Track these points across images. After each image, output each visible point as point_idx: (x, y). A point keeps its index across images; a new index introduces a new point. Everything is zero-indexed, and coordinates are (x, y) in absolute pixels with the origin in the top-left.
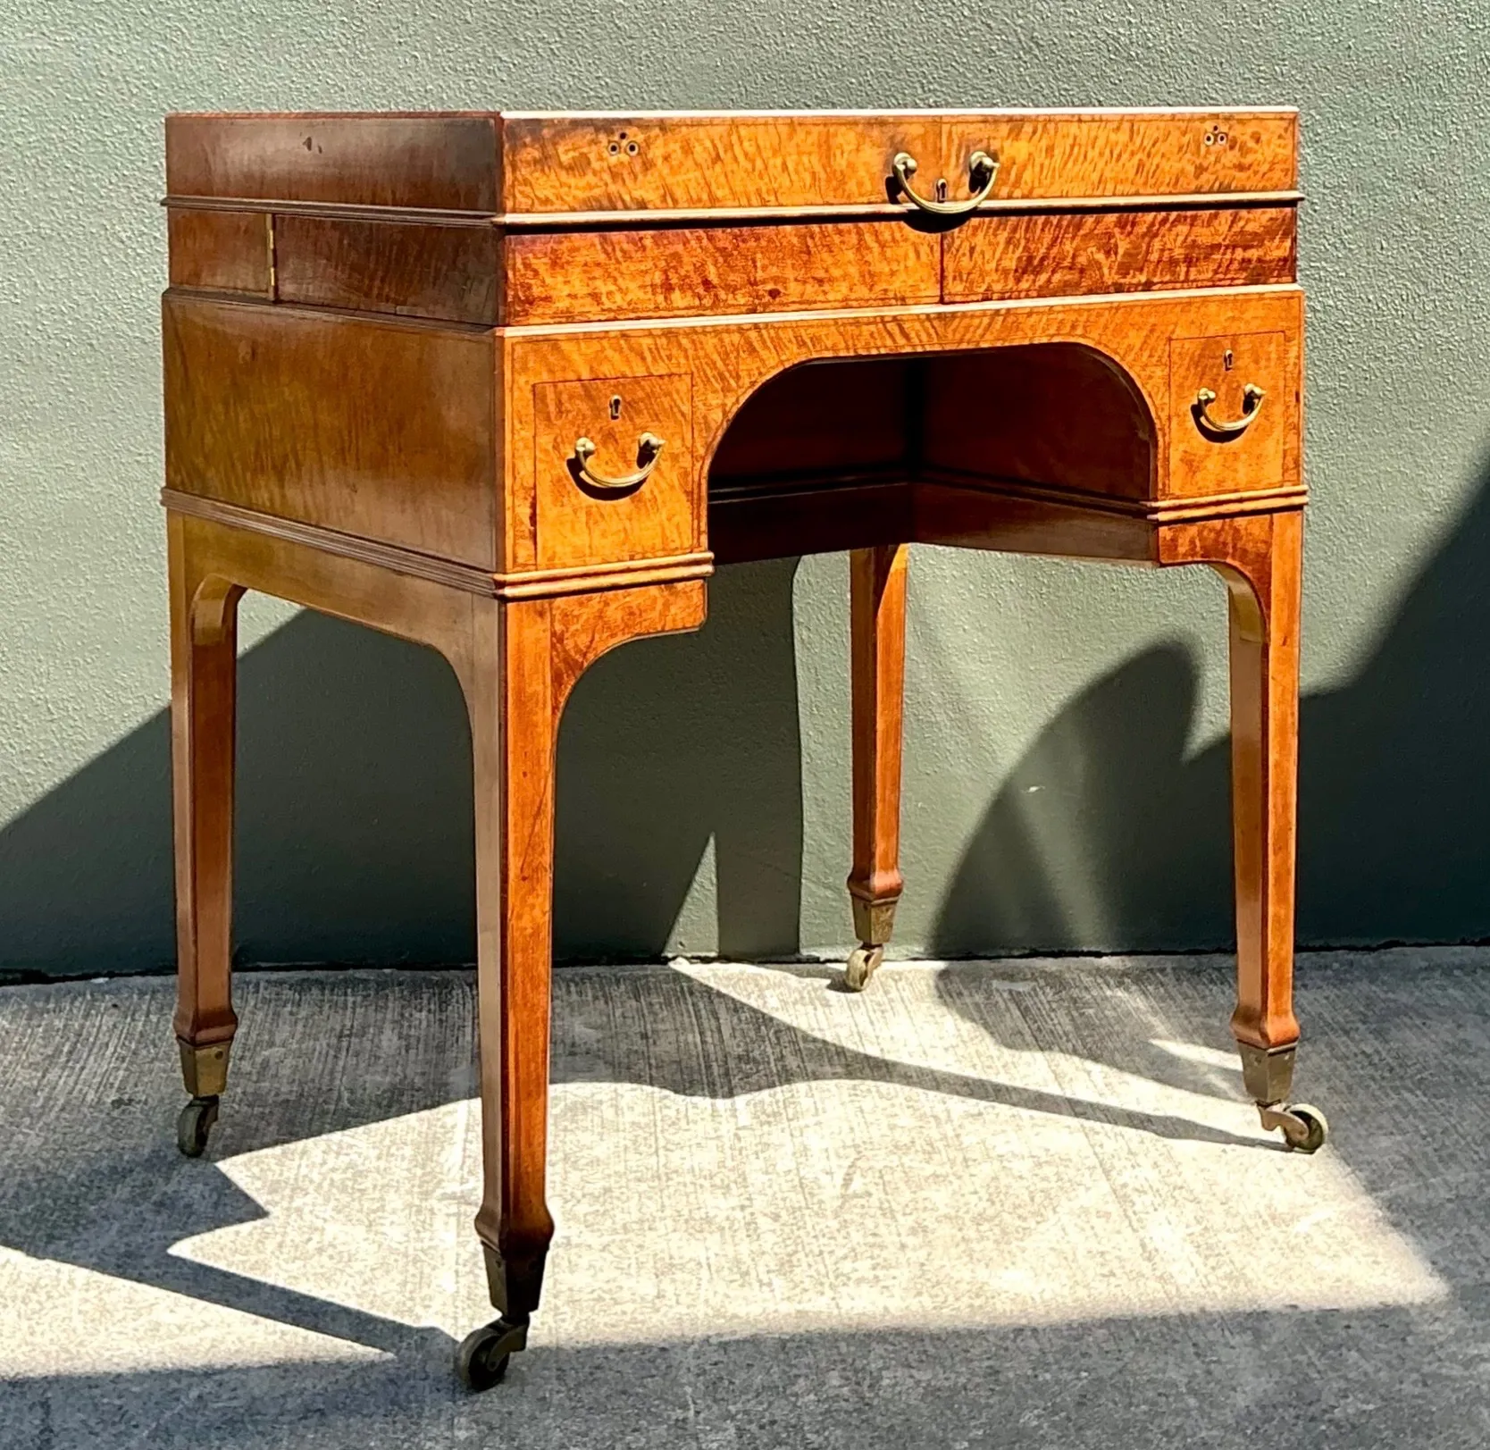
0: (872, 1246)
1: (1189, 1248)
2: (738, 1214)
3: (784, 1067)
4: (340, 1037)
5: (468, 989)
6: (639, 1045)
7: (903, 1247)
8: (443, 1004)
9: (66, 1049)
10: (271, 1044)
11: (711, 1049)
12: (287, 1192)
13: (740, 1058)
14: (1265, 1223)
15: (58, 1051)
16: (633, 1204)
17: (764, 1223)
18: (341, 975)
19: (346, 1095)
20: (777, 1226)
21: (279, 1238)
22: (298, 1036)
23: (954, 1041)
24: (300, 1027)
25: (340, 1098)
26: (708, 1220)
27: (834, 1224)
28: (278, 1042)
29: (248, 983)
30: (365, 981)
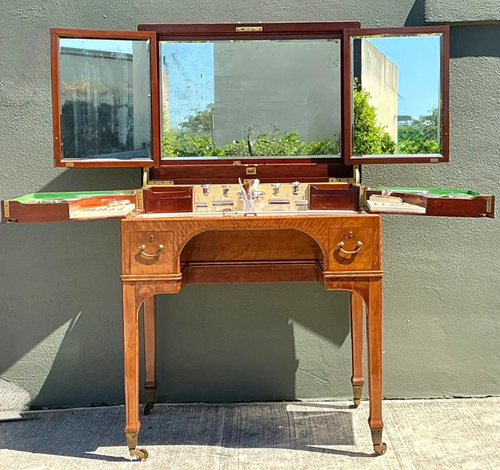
0: (329, 464)
1: (412, 465)
2: (294, 458)
3: (310, 426)
4: (189, 418)
5: (224, 408)
6: (270, 420)
7: (336, 464)
8: (217, 411)
9: (114, 421)
10: (170, 421)
11: (290, 422)
12: (175, 452)
13: (298, 424)
14: (434, 459)
15: (112, 421)
16: (267, 455)
17: (300, 459)
18: (189, 404)
19: (190, 432)
20: (304, 460)
21: (173, 462)
22: (177, 418)
23: (358, 420)
24: (178, 416)
25: (188, 433)
26: (286, 459)
27: (319, 460)
28: (172, 420)
29: (163, 406)
30: (195, 406)
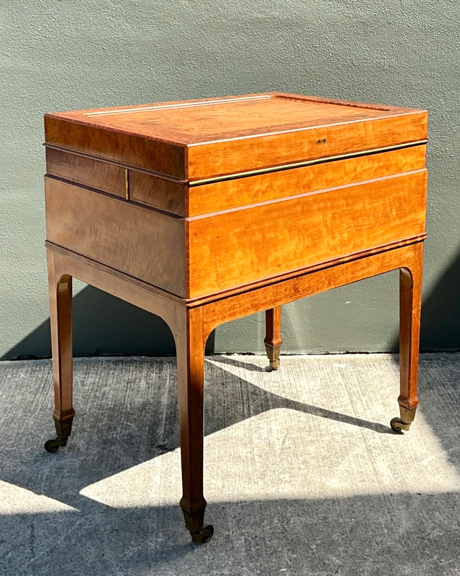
0: (290, 468)
1: (389, 471)
2: (249, 455)
3: (266, 397)
4: (128, 383)
5: (168, 364)
6: (221, 388)
7: (300, 468)
8: (161, 370)
9: (42, 386)
10: (106, 385)
11: (243, 389)
12: (109, 444)
13: (252, 393)
14: (413, 461)
15: (39, 387)
16: (216, 451)
17: (256, 458)
18: (129, 358)
19: (129, 406)
20: (260, 460)
21: (106, 462)
22: (115, 382)
23: (320, 387)
24: (115, 379)
25: (127, 407)
26: (240, 457)
27: (278, 459)
28: (108, 385)
29: (99, 361)
30: (137, 361)
